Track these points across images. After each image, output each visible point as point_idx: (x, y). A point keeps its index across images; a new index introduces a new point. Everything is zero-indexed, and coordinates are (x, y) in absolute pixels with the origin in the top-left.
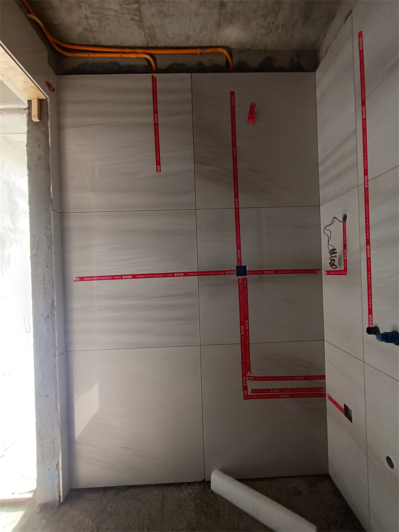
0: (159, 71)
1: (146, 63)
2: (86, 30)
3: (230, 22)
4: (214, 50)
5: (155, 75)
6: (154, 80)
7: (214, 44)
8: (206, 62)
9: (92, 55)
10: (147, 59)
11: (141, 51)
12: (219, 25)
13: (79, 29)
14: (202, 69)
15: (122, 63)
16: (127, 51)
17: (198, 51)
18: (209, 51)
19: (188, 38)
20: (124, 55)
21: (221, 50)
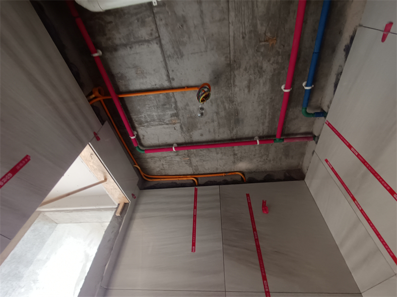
0: (199, 185)
1: (192, 182)
2: (162, 169)
3: (241, 161)
4: (233, 173)
5: (196, 187)
6: (196, 190)
7: (232, 171)
8: (229, 179)
9: (162, 180)
10: (193, 180)
11: (190, 176)
12: (234, 162)
13: (158, 169)
14: (226, 183)
15: (178, 182)
16: (182, 177)
17: (223, 174)
18: (230, 174)
19: (217, 169)
20: (179, 179)
21: (237, 173)
